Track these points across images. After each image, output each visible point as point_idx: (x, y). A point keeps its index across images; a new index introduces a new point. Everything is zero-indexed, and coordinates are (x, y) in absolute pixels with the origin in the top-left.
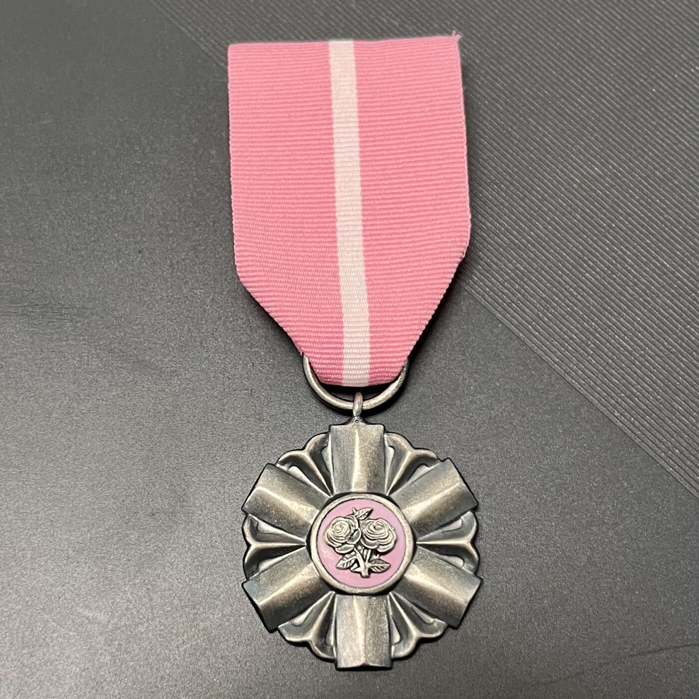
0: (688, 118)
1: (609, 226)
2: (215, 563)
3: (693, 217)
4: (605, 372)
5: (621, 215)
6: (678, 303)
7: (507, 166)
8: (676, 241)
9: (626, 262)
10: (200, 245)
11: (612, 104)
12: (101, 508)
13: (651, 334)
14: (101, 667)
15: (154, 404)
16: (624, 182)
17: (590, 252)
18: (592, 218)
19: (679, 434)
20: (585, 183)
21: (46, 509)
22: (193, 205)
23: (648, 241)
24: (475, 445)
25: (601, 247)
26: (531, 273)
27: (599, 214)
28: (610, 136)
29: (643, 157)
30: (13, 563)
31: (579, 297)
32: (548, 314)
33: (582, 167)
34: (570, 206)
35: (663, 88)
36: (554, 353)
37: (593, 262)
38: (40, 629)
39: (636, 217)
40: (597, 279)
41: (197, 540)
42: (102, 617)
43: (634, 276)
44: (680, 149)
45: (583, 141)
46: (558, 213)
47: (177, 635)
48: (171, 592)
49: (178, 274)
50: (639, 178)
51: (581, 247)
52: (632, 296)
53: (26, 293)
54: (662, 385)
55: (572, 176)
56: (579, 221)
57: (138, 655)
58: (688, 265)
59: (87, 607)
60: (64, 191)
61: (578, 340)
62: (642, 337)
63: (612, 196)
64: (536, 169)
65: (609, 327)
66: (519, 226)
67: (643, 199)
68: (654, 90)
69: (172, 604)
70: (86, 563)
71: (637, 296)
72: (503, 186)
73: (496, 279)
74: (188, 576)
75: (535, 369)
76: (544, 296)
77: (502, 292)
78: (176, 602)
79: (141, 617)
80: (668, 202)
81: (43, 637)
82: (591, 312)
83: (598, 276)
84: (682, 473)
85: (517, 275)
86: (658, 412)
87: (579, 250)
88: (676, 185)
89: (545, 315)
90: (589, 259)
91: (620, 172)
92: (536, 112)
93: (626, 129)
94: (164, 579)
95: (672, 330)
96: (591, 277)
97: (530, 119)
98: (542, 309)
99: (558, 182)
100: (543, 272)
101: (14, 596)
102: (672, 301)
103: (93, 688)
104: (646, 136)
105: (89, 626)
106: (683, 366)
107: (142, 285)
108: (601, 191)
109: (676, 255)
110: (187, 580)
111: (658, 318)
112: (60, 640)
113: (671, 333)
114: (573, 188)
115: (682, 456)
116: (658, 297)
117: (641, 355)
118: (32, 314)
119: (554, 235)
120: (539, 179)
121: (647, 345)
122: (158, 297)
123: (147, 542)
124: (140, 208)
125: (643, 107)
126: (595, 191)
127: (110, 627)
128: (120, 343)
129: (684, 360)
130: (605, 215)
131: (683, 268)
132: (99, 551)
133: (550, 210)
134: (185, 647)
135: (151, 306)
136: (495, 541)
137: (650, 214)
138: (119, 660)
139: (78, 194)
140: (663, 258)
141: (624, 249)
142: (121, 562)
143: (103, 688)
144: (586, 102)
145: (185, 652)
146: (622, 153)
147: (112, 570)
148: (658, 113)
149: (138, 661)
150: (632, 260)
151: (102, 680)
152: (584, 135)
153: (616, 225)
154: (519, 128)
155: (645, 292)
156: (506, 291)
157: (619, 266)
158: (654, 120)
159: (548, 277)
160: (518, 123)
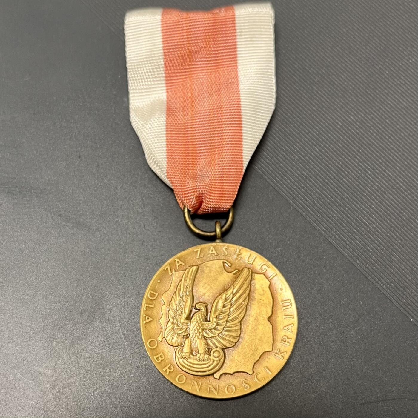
0: (406, 89)
1: (358, 151)
2: (117, 343)
3: (407, 147)
4: (352, 237)
5: (365, 145)
6: (396, 197)
7: (299, 113)
8: (397, 161)
9: (367, 172)
10: (115, 154)
11: (362, 80)
12: (50, 309)
13: (380, 215)
14: (47, 402)
15: (85, 248)
16: (368, 126)
17: (346, 166)
18: (348, 146)
19: (394, 275)
20: (345, 125)
21: (18, 308)
22: (112, 130)
23: (380, 160)
25: (352, 163)
26: (311, 177)
27: (352, 144)
29: (379, 112)
31: (339, 192)
32: (320, 201)
33: (343, 116)
34: (335, 138)
35: (393, 71)
36: (323, 225)
37: (348, 172)
38: (12, 379)
39: (374, 146)
40: (349, 182)
42: (49, 373)
43: (372, 181)
44: (401, 107)
45: (344, 100)
46: (328, 143)
47: (93, 384)
48: (91, 359)
49: (102, 171)
50: (376, 124)
51: (341, 163)
52: (369, 192)
53: (11, 180)
54: (385, 245)
55: (337, 121)
56: (340, 147)
57: (70, 395)
58: (403, 175)
59: (40, 366)
60: (36, 120)
61: (337, 217)
62: (375, 217)
63: (360, 133)
64: (316, 116)
65: (355, 210)
66: (306, 150)
67: (378, 136)
68: (387, 72)
69: (91, 366)
70: (40, 341)
71: (372, 193)
72: (296, 125)
73: (290, 180)
74: (101, 350)
75: (311, 234)
76: (318, 191)
77: (293, 188)
78: (93, 365)
79: (72, 373)
80: (393, 138)
81: (14, 383)
82: (346, 201)
83: (350, 180)
84: (395, 298)
85: (302, 178)
86: (382, 261)
87: (340, 165)
88: (398, 128)
89: (318, 202)
90: (345, 170)
91: (365, 119)
92: (318, 83)
93: (370, 94)
94: (87, 351)
95: (392, 214)
96: (346, 181)
97: (313, 87)
98: (317, 198)
99: (329, 124)
100: (318, 177)
102: (393, 196)
103: (42, 414)
104: (381, 99)
105: (41, 378)
107: (80, 177)
108: (354, 130)
109: (397, 169)
110: (101, 352)
111: (384, 206)
112: (24, 385)
114: (338, 128)
115: (395, 288)
117: (373, 227)
118: (14, 192)
119: (325, 155)
120: (318, 122)
121: (377, 222)
122: (89, 185)
123: (77, 329)
124: (80, 131)
125: (380, 82)
126: (350, 130)
127: (53, 379)
128: (65, 211)
129: (399, 231)
130: (355, 144)
131: (401, 178)
132: (49, 334)
133: (323, 140)
134: (98, 391)
135: (85, 189)
137: (382, 145)
138: (58, 398)
139: (44, 122)
140: (388, 171)
141: (366, 165)
142: (62, 340)
143: (48, 414)
144: (347, 78)
145: (98, 395)
146: (367, 109)
147: (56, 345)
148: (389, 86)
149: (69, 399)
150: (371, 171)
151: (48, 410)
152: (345, 96)
153: (362, 150)
154: (307, 92)
155: (378, 191)
156: (296, 187)
157: (363, 175)
158: (387, 90)
159: (321, 180)
160: (306, 88)
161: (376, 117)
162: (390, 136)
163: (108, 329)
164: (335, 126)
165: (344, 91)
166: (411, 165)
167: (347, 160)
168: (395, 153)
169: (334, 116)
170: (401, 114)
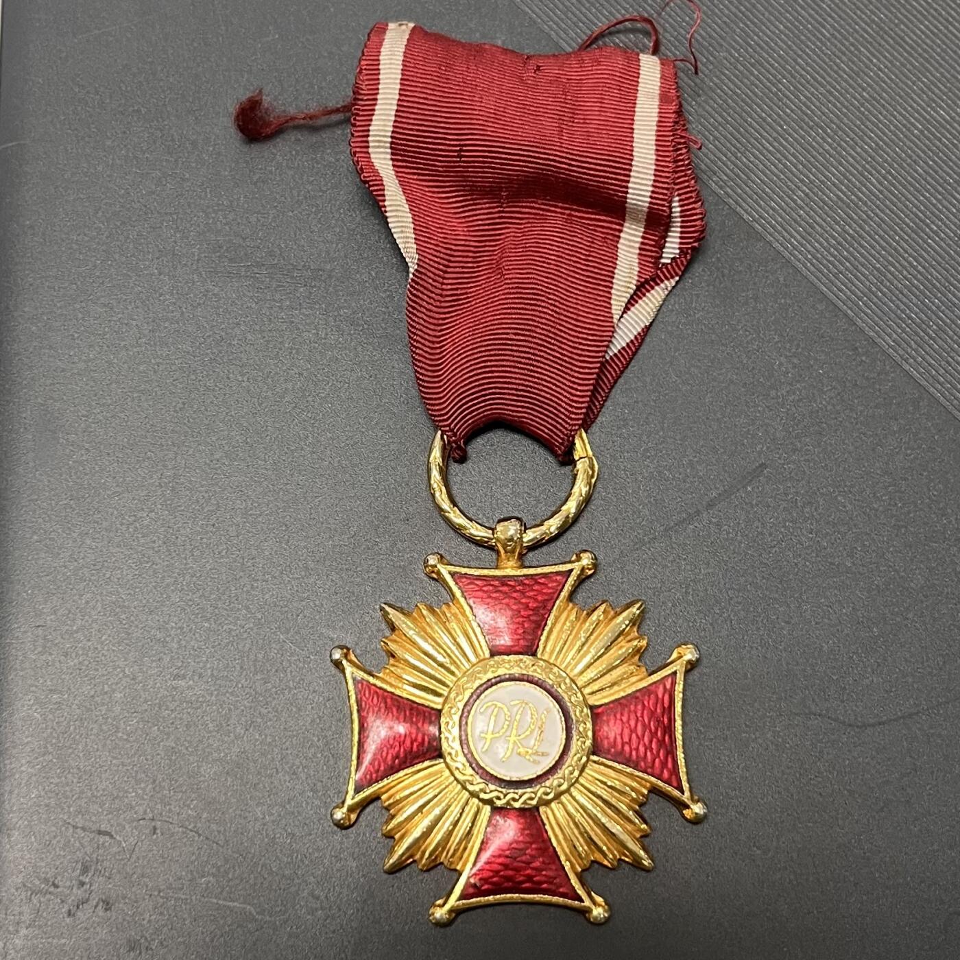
4: (949, 359)
7: (835, 105)
17: (932, 213)
18: (936, 172)
20: (928, 129)
21: (279, 511)
24: (793, 444)
25: (945, 208)
26: (862, 238)
27: (944, 167)
31: (920, 268)
32: (882, 287)
34: (910, 157)
36: (890, 336)
37: (936, 225)
40: (941, 248)
45: (926, 77)
46: (896, 166)
51: (922, 208)
55: (912, 120)
61: (917, 320)
64: (869, 111)
66: (849, 180)
70: (328, 576)
72: (829, 130)
73: (821, 244)
75: (866, 354)
76: (878, 265)
77: (827, 260)
82: (934, 286)
85: (845, 240)
87: (920, 211)
89: (878, 289)
90: (933, 223)
92: (870, 39)
96: (933, 244)
97: (862, 49)
98: (875, 281)
99: (895, 126)
100: (877, 237)
101: (244, 612)
112: (299, 664)
114: (913, 134)
118: (258, 276)
119: (889, 191)
120: (873, 123)
126: (940, 140)
133: (886, 161)
142: (370, 575)
144: (930, 31)
152: (927, 69)
154: (849, 59)
156: (831, 258)
159: (882, 242)
160: (847, 52)
164: (909, 130)
165: (926, 60)
169: (905, 109)
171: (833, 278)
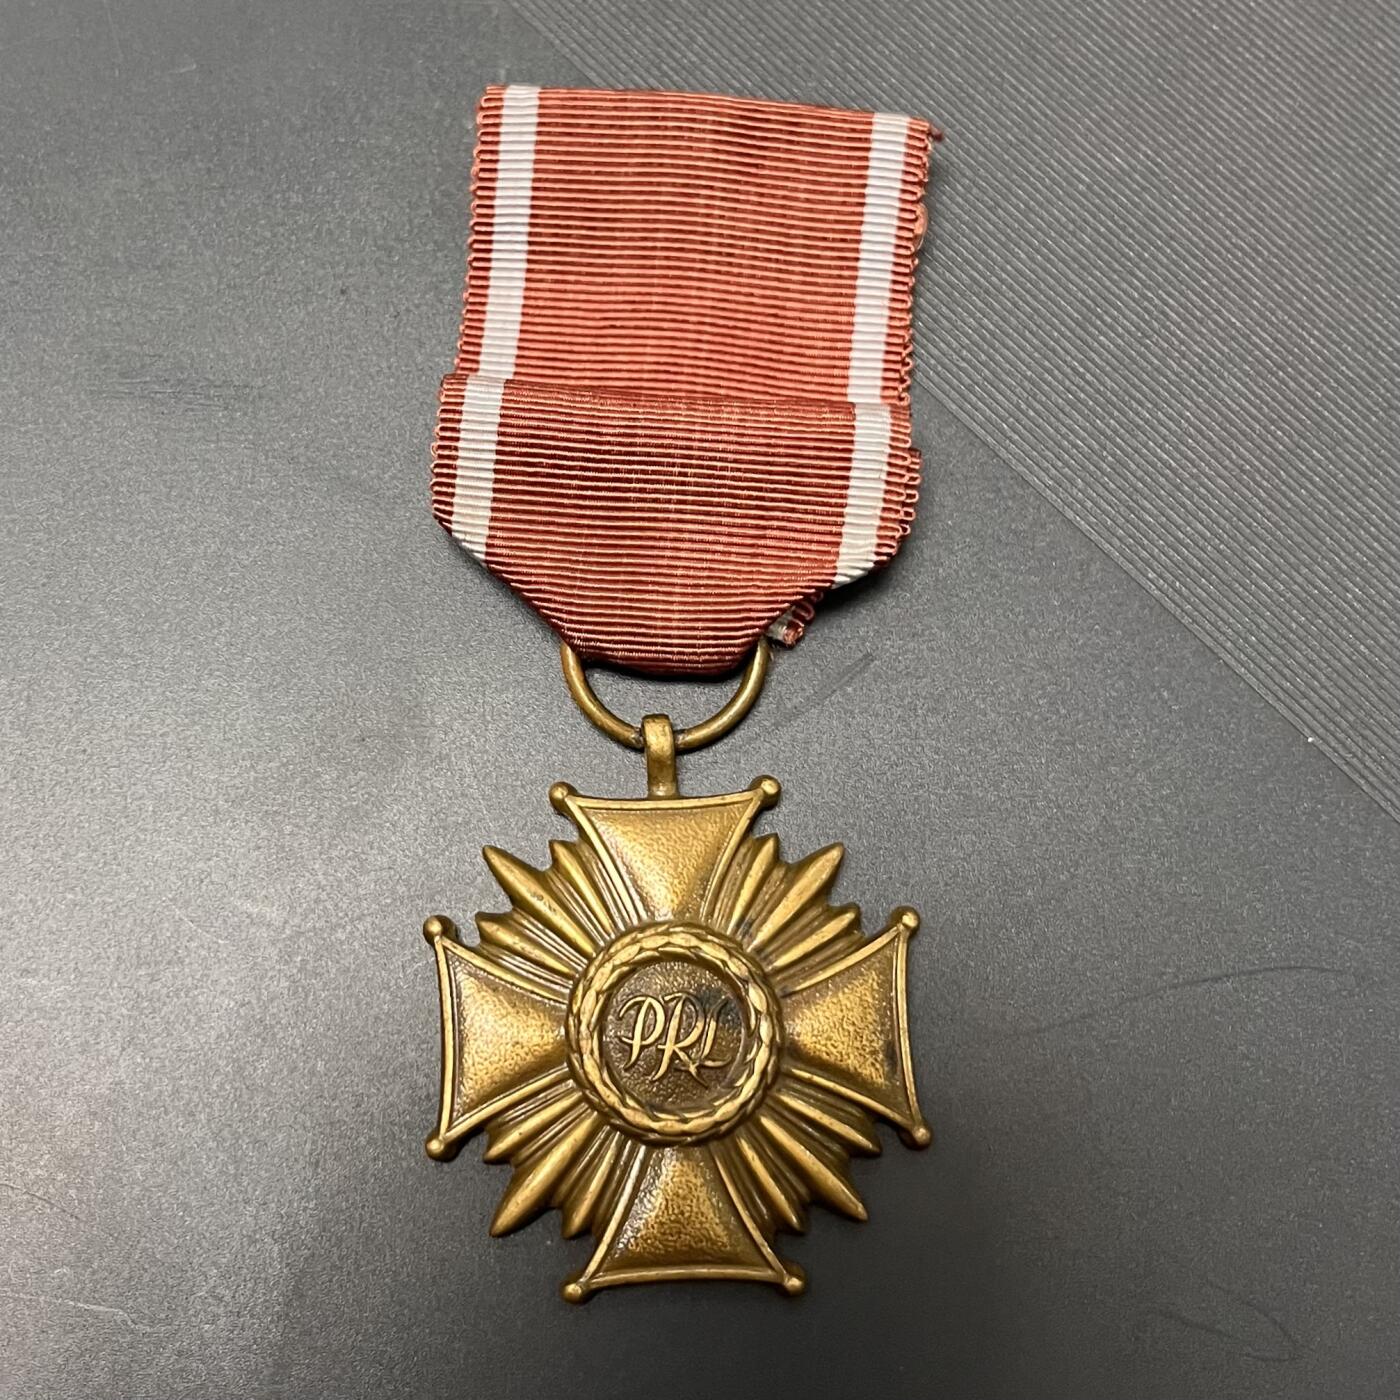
0: (1271, 75)
1: (1140, 256)
3: (1280, 242)
4: (1131, 503)
5: (1159, 237)
6: (1256, 388)
7: (967, 153)
8: (1252, 283)
9: (1167, 316)
10: (445, 281)
11: (1143, 50)
12: (273, 728)
13: (1210, 440)
14: (272, 1000)
15: (365, 553)
16: (1164, 182)
17: (1107, 300)
18: (1110, 242)
19: (1256, 611)
20: (1098, 184)
21: (179, 729)
22: (434, 213)
23: (1205, 283)
24: (910, 625)
25: (1125, 292)
26: (1007, 335)
27: (1123, 236)
28: (1141, 105)
29: (1196, 141)
30: (123, 821)
31: (1088, 376)
32: (1035, 404)
33: (1093, 156)
34: (1073, 222)
35: (1231, 25)
36: (1047, 471)
37: (1112, 317)
38: (169, 934)
39: (1185, 241)
40: (1117, 346)
41: (437, 784)
42: (273, 914)
43: (1182, 342)
44: (1259, 126)
45: (1096, 112)
46: (1053, 234)
47: (402, 945)
48: (392, 872)
49: (409, 329)
50: (1190, 176)
51: (1091, 292)
52: (1177, 375)
53: (148, 360)
54: (1228, 526)
55: (1076, 171)
56: (1088, 247)
57: (336, 978)
58: (1271, 323)
59: (248, 896)
60: (214, 188)
61: (1086, 449)
62: (1194, 445)
63: (1143, 206)
64: (1015, 159)
65: (1138, 427)
66: (987, 255)
67: (1197, 211)
68: (1215, 27)
69: (393, 891)
70: (247, 822)
71: (1185, 375)
72: (959, 187)
73: (948, 345)
74: (421, 845)
75: (1013, 497)
77: (957, 366)
78: (401, 889)
79: (341, 914)
80: (1239, 218)
81: (173, 947)
82: (1109, 401)
83: (1120, 341)
84: (1262, 675)
85: (983, 338)
86: (1220, 572)
87: (1088, 297)
88: (1251, 188)
89: (1030, 406)
90: (1106, 312)
91: (1157, 165)
92: (1016, 61)
93: (1166, 92)
94: (380, 849)
95: (1244, 434)
96: (1107, 342)
97: (1005, 74)
98: (1025, 395)
99: (1052, 180)
100: (1027, 333)
101: (124, 877)
102: (1244, 384)
103: (258, 1036)
104: (1201, 105)
105: (253, 930)
106: (1263, 494)
107: (346, 348)
108: (1126, 196)
109: (1253, 306)
110: (420, 852)
111: (1220, 413)
112: (203, 953)
113: (1242, 438)
114: (1078, 191)
115: (1261, 648)
116: (1221, 377)
117: (1192, 476)
118: (158, 395)
119: (1045, 270)
120: (1021, 176)
121: (1202, 459)
122: (373, 370)
123: (351, 787)
124: (342, 218)
125: (1196, 56)
126: (1115, 198)
127: (288, 932)
128: (307, 447)
129: (1265, 483)
130: (1131, 236)
131: (1265, 330)
132: (270, 802)
133: (1039, 228)
134: (416, 966)
135: (361, 384)
136: (945, 789)
137: (1208, 238)
138: (303, 987)
139: (239, 192)
140: (1229, 311)
141: (1164, 296)
142: (308, 820)
143: (274, 1035)
144: (1100, 48)
145: (416, 975)
146: (1160, 133)
147: (291, 834)
148: (1223, 67)
149: (334, 989)
150: (1177, 314)
151: (273, 1022)
152: (1097, 102)
153: (1152, 255)
154: (987, 89)
155: (1200, 370)
156: (964, 365)
157: (1155, 324)
158: (1216, 79)
159: (1035, 341)
160: (984, 79)
161: (1190, 158)
162: (1229, 210)
163: (440, 783)
164: (1070, 184)
165: (1094, 87)
166: (1292, 294)
167: (1108, 283)
168: (1247, 260)
169: (1067, 157)
170: (1257, 147)
171: (966, 392)
